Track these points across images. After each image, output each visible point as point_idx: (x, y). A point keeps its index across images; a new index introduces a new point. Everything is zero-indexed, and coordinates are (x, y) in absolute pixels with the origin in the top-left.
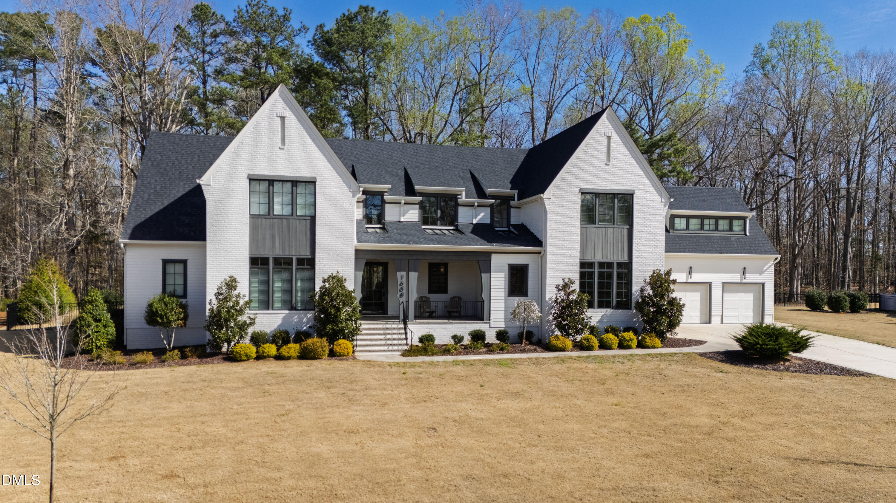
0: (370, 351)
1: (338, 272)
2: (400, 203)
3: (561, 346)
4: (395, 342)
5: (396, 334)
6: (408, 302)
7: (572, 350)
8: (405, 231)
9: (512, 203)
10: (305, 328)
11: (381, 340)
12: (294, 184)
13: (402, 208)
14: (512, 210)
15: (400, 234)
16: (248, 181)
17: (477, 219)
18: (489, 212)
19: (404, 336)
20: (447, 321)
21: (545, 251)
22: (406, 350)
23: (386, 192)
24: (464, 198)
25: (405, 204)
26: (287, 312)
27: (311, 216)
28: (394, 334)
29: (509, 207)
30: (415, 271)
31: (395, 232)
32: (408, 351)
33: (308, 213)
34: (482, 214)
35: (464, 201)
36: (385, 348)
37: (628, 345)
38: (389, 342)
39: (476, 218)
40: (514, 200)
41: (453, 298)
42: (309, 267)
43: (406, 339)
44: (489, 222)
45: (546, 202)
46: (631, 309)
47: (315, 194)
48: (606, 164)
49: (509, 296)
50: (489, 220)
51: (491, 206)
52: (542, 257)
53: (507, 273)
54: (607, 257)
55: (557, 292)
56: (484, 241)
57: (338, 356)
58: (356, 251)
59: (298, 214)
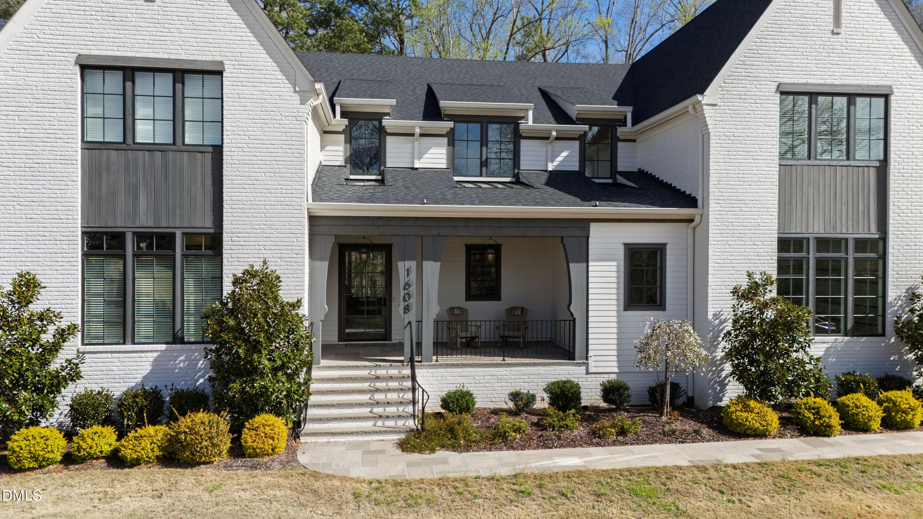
0: (333, 434)
1: (265, 263)
2: (413, 135)
3: (757, 425)
4: (392, 410)
5: (394, 390)
6: (419, 322)
7: (781, 436)
8: (418, 183)
9: (621, 131)
10: (201, 381)
11: (360, 405)
12: (179, 75)
13: (416, 144)
14: (621, 146)
15: (408, 188)
16: (77, 70)
17: (555, 163)
18: (577, 150)
19: (409, 396)
20: (498, 360)
21: (705, 217)
22: (412, 430)
23: (388, 114)
24: (530, 122)
25: (422, 135)
26: (163, 347)
27: (213, 146)
28: (389, 390)
29: (616, 140)
30: (435, 260)
31: (400, 183)
32: (417, 433)
33: (210, 139)
34: (565, 154)
35: (530, 130)
36: (368, 425)
37: (905, 421)
38: (378, 410)
39: (552, 161)
40: (625, 125)
41: (511, 311)
42: (210, 252)
43: (414, 402)
44: (577, 169)
45: (708, 112)
46: (883, 335)
47: (222, 98)
48: (833, 33)
49: (625, 309)
50: (577, 164)
51: (582, 138)
52: (694, 229)
53: (622, 263)
54: (835, 228)
55: (735, 302)
56: (573, 198)
57: (250, 456)
58: (313, 219)
59: (187, 141)
